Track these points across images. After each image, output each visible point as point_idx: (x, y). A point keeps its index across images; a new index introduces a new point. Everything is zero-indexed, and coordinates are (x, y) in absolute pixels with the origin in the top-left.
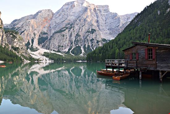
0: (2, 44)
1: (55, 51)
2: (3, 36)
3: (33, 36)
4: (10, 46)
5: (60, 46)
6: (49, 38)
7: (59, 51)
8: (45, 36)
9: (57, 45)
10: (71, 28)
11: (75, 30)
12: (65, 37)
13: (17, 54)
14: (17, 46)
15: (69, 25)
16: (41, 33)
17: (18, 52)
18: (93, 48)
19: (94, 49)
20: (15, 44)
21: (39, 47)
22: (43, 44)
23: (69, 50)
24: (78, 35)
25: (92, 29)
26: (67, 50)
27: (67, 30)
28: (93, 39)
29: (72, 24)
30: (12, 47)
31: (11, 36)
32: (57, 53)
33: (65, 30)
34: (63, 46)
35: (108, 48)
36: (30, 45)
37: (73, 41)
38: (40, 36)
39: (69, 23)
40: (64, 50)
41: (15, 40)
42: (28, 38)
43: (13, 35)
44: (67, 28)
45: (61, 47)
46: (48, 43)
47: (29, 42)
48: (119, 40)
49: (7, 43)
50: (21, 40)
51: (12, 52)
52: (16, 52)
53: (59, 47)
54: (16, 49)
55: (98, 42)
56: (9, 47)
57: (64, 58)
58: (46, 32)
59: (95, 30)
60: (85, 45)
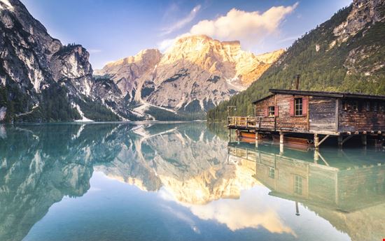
0: (91, 97)
1: (164, 107)
2: (92, 86)
3: (134, 86)
4: (103, 100)
5: (171, 100)
6: (156, 89)
7: (169, 107)
8: (150, 86)
9: (167, 99)
10: (186, 75)
11: (191, 77)
12: (178, 87)
13: (113, 111)
14: (113, 100)
15: (183, 72)
16: (145, 82)
17: (114, 109)
18: (216, 103)
19: (218, 103)
20: (109, 98)
21: (142, 102)
22: (147, 97)
23: (184, 105)
24: (195, 85)
25: (215, 77)
26: (179, 105)
27: (181, 79)
28: (216, 91)
29: (187, 70)
30: (106, 101)
31: (104, 86)
32: (167, 109)
33: (177, 78)
34: (174, 101)
35: (237, 102)
36: (131, 99)
37: (189, 93)
38: (143, 86)
39: (183, 68)
40: (177, 106)
41: (110, 92)
42: (127, 88)
43: (106, 85)
44: (180, 75)
45: (172, 102)
46: (155, 96)
47: (128, 95)
48: (253, 91)
50: (118, 92)
51: (106, 107)
52: (111, 108)
53: (169, 102)
54: (111, 104)
55: (223, 94)
56: (101, 102)
58: (151, 80)
59: (219, 78)
60: (205, 99)
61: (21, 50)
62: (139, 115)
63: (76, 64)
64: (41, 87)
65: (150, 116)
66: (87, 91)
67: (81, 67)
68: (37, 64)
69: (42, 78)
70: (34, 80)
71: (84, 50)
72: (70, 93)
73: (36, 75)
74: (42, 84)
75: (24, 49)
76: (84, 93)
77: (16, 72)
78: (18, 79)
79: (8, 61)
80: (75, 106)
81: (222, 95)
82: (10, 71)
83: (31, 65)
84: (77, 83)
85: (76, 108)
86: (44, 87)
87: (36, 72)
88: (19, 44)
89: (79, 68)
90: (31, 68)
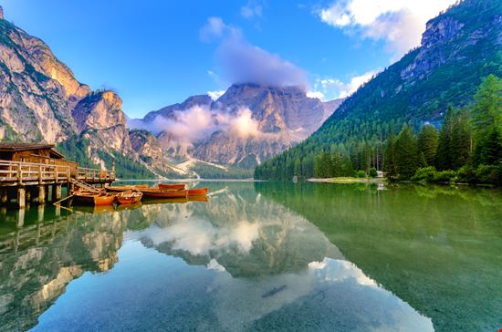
0: (122, 151)
1: (214, 162)
2: (124, 139)
4: (137, 154)
5: (222, 155)
6: (205, 141)
7: (220, 163)
9: (217, 153)
13: (147, 167)
14: (149, 155)
20: (145, 152)
21: (188, 157)
23: (237, 161)
25: (275, 127)
26: (232, 161)
28: (275, 143)
30: (140, 156)
31: (140, 138)
32: (217, 166)
34: (226, 155)
36: (175, 154)
37: (244, 147)
40: (229, 161)
41: (146, 145)
42: (171, 141)
43: (142, 137)
45: (223, 157)
46: (203, 150)
48: (308, 143)
49: (131, 149)
50: (155, 145)
51: (139, 163)
52: (146, 165)
53: (220, 157)
54: (146, 159)
56: (134, 156)
57: (225, 175)
60: (263, 153)
61: (31, 97)
62: (182, 172)
63: (105, 113)
64: (56, 140)
65: (195, 174)
66: (117, 144)
67: (111, 116)
68: (51, 112)
69: (58, 129)
70: (46, 132)
71: (115, 96)
72: (96, 147)
73: (49, 125)
74: (58, 135)
75: (35, 95)
76: (113, 146)
77: (20, 122)
78: (22, 131)
79: (11, 109)
80: (98, 161)
81: (283, 148)
82: (11, 120)
83: (44, 114)
84: (105, 135)
85: (99, 164)
86: (60, 140)
87: (50, 122)
88: (29, 91)
89: (108, 117)
90: (42, 117)
